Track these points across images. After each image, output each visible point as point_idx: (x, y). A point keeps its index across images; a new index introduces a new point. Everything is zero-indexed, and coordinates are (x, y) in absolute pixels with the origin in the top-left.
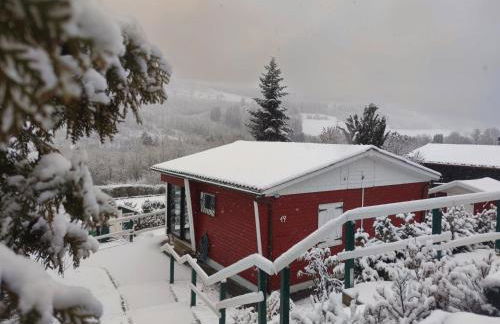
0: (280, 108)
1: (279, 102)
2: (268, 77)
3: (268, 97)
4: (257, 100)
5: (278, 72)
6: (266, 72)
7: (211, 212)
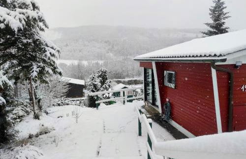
0: (224, 27)
1: (223, 23)
2: (215, 8)
3: (215, 20)
4: (207, 24)
5: (223, 3)
6: (214, 5)
7: (172, 86)
